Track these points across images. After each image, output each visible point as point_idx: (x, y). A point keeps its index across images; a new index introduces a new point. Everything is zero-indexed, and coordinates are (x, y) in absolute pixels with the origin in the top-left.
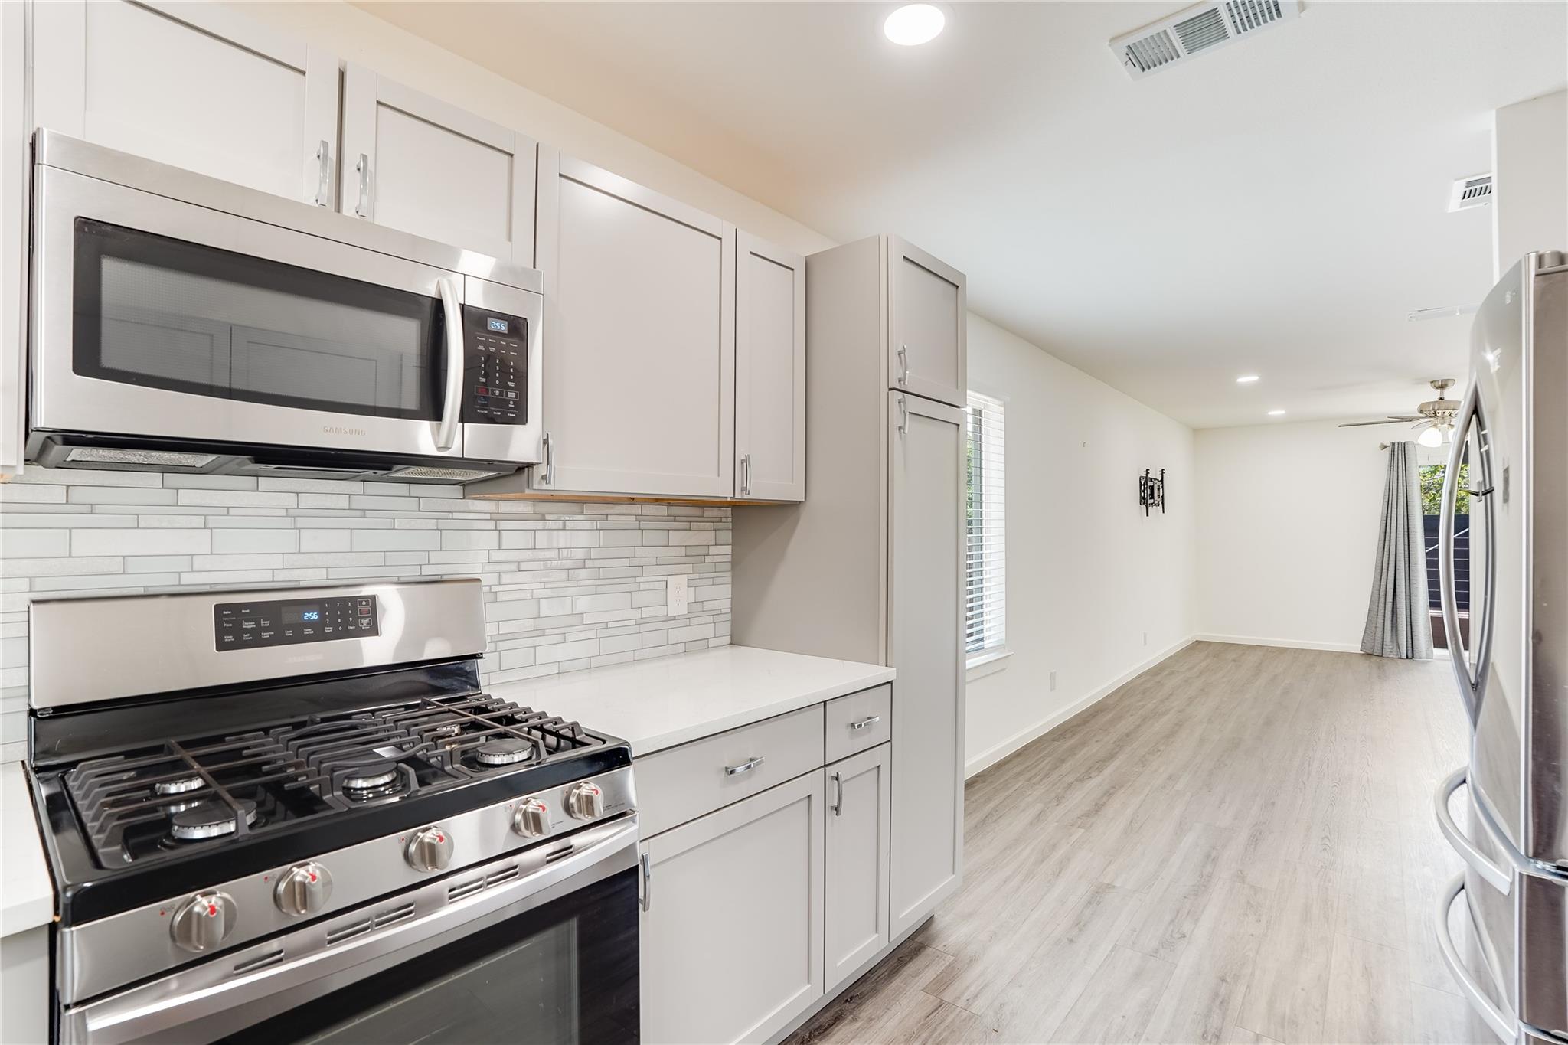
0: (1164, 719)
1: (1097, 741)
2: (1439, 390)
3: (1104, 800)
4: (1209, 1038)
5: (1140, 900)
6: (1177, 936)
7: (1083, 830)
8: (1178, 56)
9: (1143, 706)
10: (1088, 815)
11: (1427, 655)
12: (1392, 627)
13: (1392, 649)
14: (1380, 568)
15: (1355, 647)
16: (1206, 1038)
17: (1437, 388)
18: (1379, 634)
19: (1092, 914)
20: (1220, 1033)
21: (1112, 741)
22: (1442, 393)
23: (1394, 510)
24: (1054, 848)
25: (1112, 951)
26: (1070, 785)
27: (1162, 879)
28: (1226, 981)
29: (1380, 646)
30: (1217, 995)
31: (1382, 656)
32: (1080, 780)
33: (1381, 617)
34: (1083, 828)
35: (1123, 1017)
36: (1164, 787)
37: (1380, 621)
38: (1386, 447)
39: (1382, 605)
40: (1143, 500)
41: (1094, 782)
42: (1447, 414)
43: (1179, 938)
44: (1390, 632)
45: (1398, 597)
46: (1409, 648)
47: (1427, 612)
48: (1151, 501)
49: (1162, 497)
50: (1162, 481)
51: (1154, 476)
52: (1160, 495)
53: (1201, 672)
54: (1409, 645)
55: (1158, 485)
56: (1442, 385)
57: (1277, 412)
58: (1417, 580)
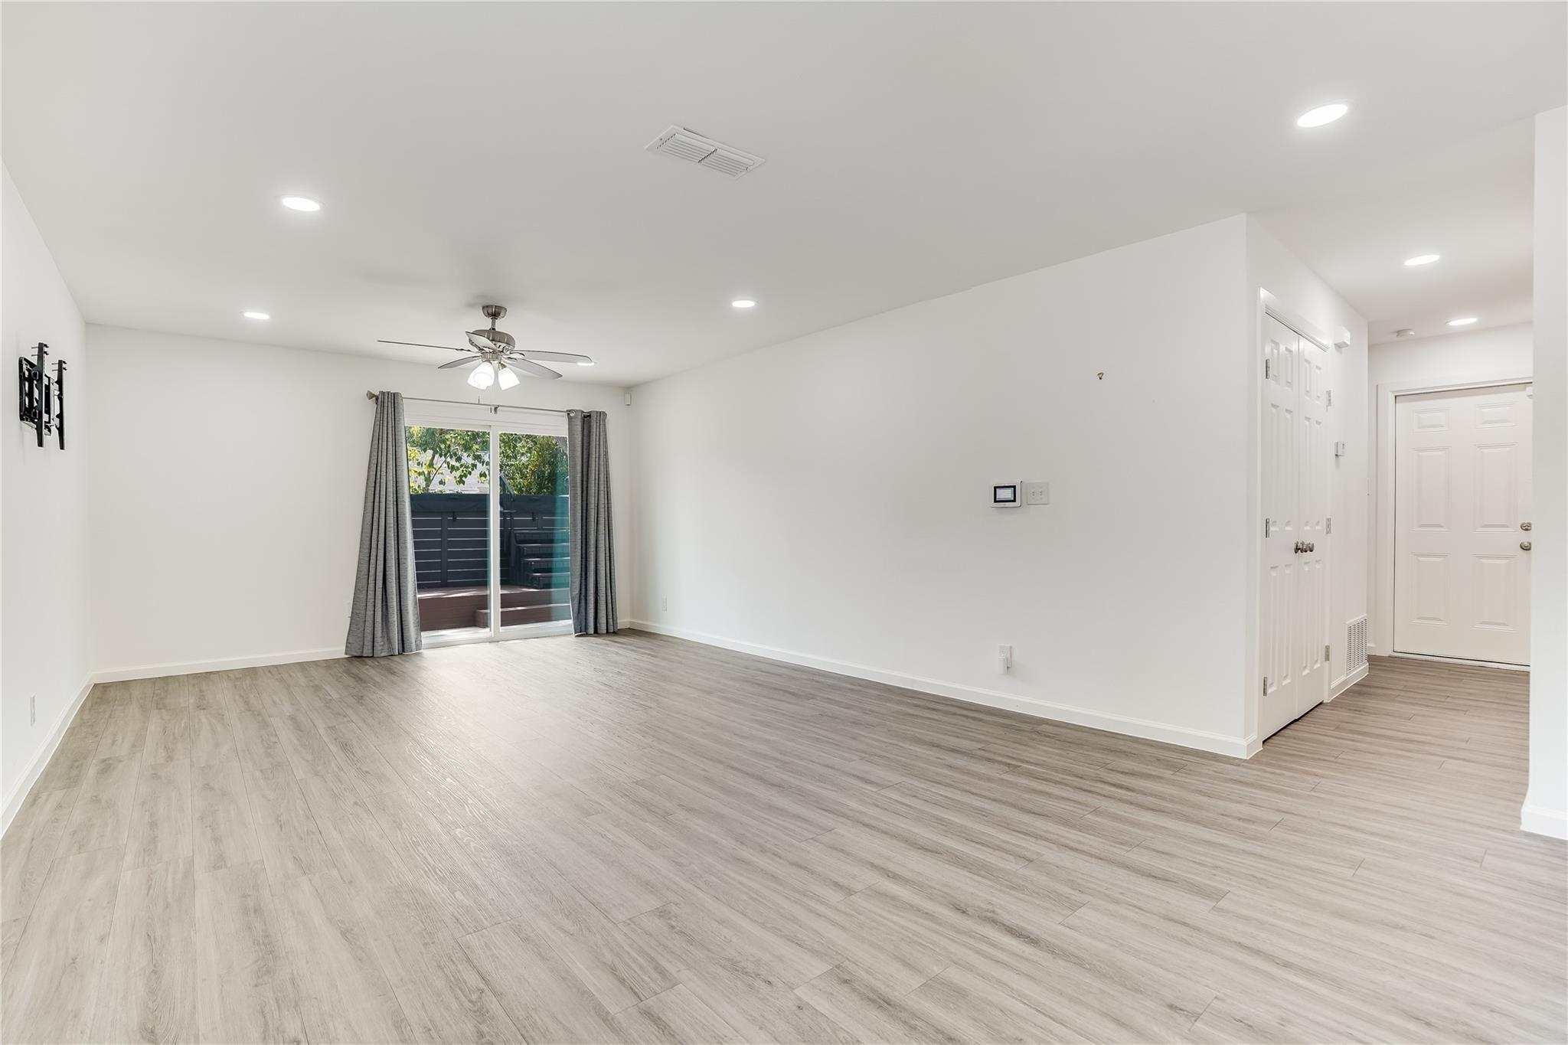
2: (491, 318)
11: (417, 646)
13: (383, 645)
15: (338, 651)
17: (490, 314)
18: (369, 629)
22: (493, 324)
23: (384, 474)
29: (369, 644)
31: (372, 657)
33: (370, 607)
37: (370, 613)
38: (372, 397)
39: (371, 593)
40: (29, 413)
44: (380, 625)
45: (388, 580)
46: (400, 642)
47: (415, 596)
48: (45, 417)
49: (60, 416)
50: (60, 382)
51: (50, 371)
52: (57, 412)
53: (166, 748)
54: (400, 637)
55: (54, 390)
56: (494, 313)
57: (257, 316)
58: (406, 559)
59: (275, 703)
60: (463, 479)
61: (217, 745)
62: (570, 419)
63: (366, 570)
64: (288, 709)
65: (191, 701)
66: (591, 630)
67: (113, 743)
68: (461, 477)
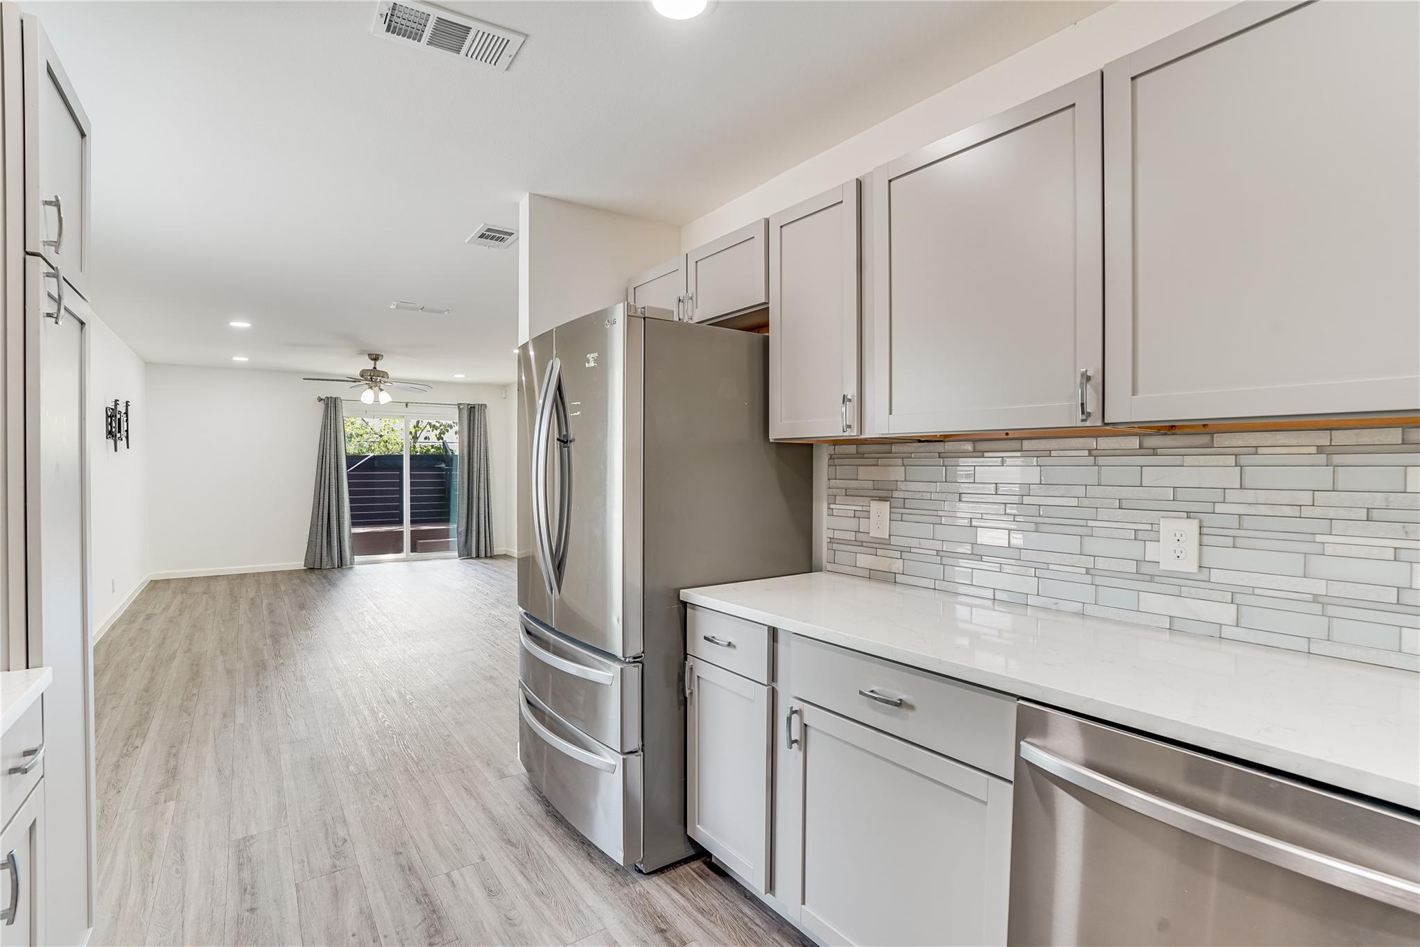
0: (176, 662)
1: (113, 708)
2: (373, 362)
3: (172, 762)
4: (423, 900)
5: (286, 834)
6: (340, 843)
7: (172, 804)
8: (419, 41)
9: (142, 657)
10: (166, 785)
11: (351, 562)
12: (327, 544)
13: (327, 562)
14: (318, 497)
15: (300, 564)
16: (421, 902)
17: (372, 360)
18: (318, 551)
19: (252, 873)
20: (425, 891)
21: (132, 703)
22: (375, 364)
23: (328, 450)
24: (153, 837)
25: (298, 891)
26: (117, 766)
27: (290, 805)
28: (401, 853)
29: (319, 560)
30: (402, 867)
31: (320, 569)
32: (126, 755)
33: (319, 537)
34: (171, 799)
35: (353, 935)
36: (226, 726)
37: (319, 540)
38: (322, 399)
39: (320, 527)
40: (110, 434)
41: (145, 750)
42: (378, 380)
43: (343, 844)
44: (326, 548)
45: (331, 519)
46: (339, 559)
47: (350, 530)
48: (118, 435)
49: (127, 431)
50: (126, 413)
51: (122, 408)
52: (126, 429)
53: (180, 610)
54: (339, 557)
55: (124, 418)
56: (376, 358)
57: (241, 359)
58: (343, 506)
59: (247, 591)
60: (442, 435)
61: (206, 610)
62: (460, 410)
63: (317, 514)
64: (252, 594)
65: (202, 590)
66: (474, 555)
67: (154, 608)
68: (440, 434)
